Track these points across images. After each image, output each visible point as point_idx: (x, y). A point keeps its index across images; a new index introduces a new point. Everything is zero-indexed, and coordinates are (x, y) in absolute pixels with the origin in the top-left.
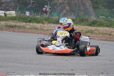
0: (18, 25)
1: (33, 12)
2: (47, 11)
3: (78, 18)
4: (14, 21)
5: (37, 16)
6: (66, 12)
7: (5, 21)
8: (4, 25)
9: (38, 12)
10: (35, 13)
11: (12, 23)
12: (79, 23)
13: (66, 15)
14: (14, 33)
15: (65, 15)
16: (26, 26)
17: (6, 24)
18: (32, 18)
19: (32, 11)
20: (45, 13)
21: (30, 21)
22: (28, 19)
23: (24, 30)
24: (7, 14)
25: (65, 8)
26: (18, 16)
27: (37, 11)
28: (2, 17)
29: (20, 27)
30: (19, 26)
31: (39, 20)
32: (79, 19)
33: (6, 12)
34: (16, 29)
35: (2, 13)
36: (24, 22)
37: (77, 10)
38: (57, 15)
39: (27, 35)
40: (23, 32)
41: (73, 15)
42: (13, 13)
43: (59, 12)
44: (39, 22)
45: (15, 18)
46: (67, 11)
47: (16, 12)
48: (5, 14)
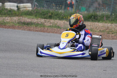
0: (34, 21)
1: (55, 6)
2: (73, 4)
3: (113, 14)
4: (30, 17)
5: (60, 10)
6: (98, 6)
7: (17, 16)
8: (17, 21)
9: (61, 6)
10: (57, 7)
11: (27, 19)
12: (115, 20)
13: (98, 10)
14: (30, 32)
15: (96, 9)
16: (46, 23)
17: (19, 20)
18: (54, 14)
19: (54, 4)
20: (71, 7)
21: (50, 17)
22: (47, 14)
23: (42, 28)
24: (21, 7)
25: (97, 1)
26: (35, 10)
27: (60, 3)
28: (14, 11)
29: (37, 25)
30: (36, 23)
31: (62, 16)
32: (115, 15)
33: (19, 5)
34: (32, 27)
35: (14, 6)
36: (43, 18)
37: (112, 3)
38: (87, 10)
39: (47, 35)
40: (42, 31)
41: (107, 10)
42: (28, 6)
43: (88, 5)
44: (61, 19)
45: (30, 13)
46: (99, 4)
47: (32, 5)
48: (17, 7)
